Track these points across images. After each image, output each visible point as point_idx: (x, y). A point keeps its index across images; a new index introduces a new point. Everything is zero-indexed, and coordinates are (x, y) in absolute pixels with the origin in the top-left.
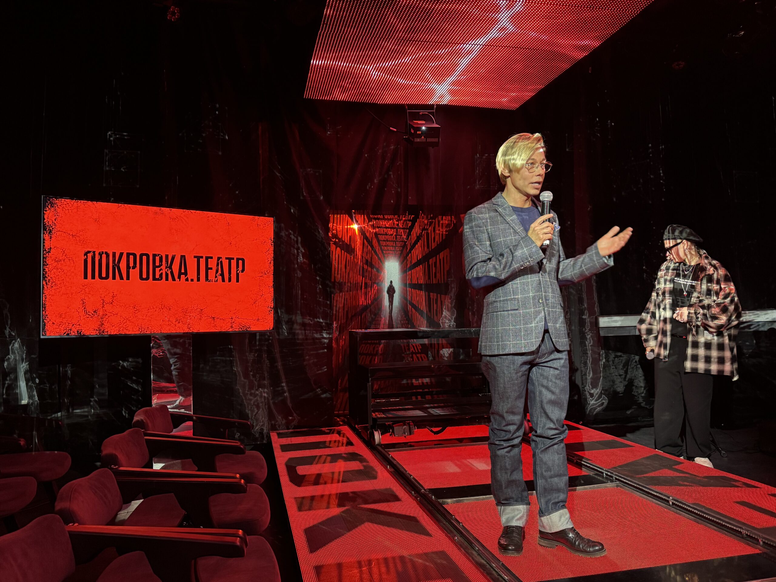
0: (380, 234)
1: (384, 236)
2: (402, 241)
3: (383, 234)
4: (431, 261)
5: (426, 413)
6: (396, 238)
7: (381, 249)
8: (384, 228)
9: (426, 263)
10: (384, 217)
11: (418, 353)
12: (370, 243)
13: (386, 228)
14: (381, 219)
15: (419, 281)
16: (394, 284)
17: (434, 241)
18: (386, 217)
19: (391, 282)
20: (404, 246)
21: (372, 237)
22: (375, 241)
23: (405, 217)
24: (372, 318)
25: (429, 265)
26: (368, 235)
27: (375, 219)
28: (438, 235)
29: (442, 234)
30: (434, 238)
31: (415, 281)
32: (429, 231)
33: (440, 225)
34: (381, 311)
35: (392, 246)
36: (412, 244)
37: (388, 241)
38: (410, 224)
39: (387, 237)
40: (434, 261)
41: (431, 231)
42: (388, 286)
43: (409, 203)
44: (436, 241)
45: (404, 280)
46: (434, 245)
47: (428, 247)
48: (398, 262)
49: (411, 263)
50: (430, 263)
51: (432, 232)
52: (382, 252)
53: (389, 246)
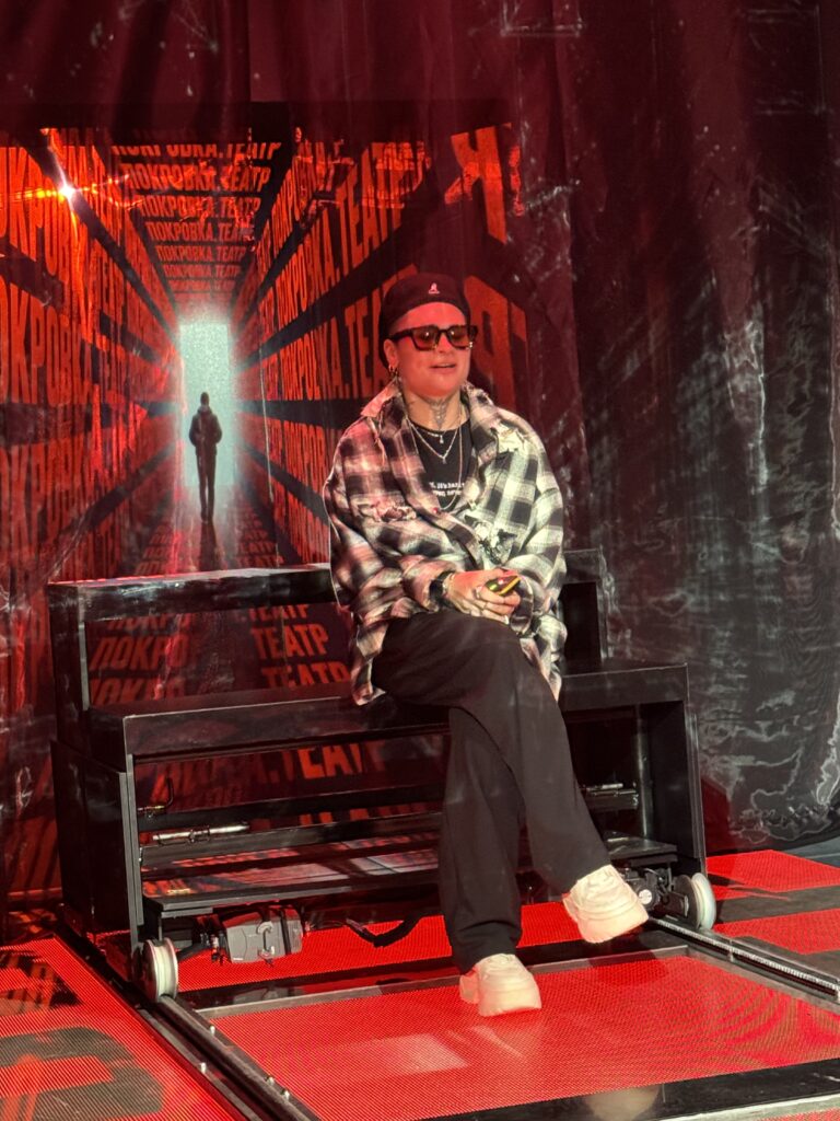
0: (155, 220)
1: (168, 226)
2: (240, 243)
3: (167, 219)
4: (349, 313)
5: (343, 873)
6: (216, 232)
7: (160, 271)
8: (167, 194)
9: (333, 320)
10: (163, 150)
11: (317, 659)
12: (115, 252)
13: (175, 193)
14: (154, 161)
15: (309, 391)
16: (213, 405)
17: (360, 239)
18: (173, 151)
19: (205, 398)
20: (247, 262)
21: (122, 232)
22: (133, 246)
23: (244, 150)
24: (139, 536)
25: (342, 331)
26: (106, 222)
27: (133, 160)
28: (373, 214)
29: (389, 211)
30: (360, 227)
31: (291, 393)
32: (339, 203)
33: (381, 177)
34: (171, 510)
35: (203, 263)
36: (276, 252)
37: (183, 242)
38: (264, 176)
39: (181, 227)
40: (363, 312)
41: (346, 201)
42: (195, 412)
43: (254, 99)
44: (366, 241)
45: (250, 390)
46: (359, 254)
47: (338, 263)
48: (229, 320)
49: (276, 324)
50: (349, 322)
51: (351, 203)
52: (166, 287)
53: (193, 263)
